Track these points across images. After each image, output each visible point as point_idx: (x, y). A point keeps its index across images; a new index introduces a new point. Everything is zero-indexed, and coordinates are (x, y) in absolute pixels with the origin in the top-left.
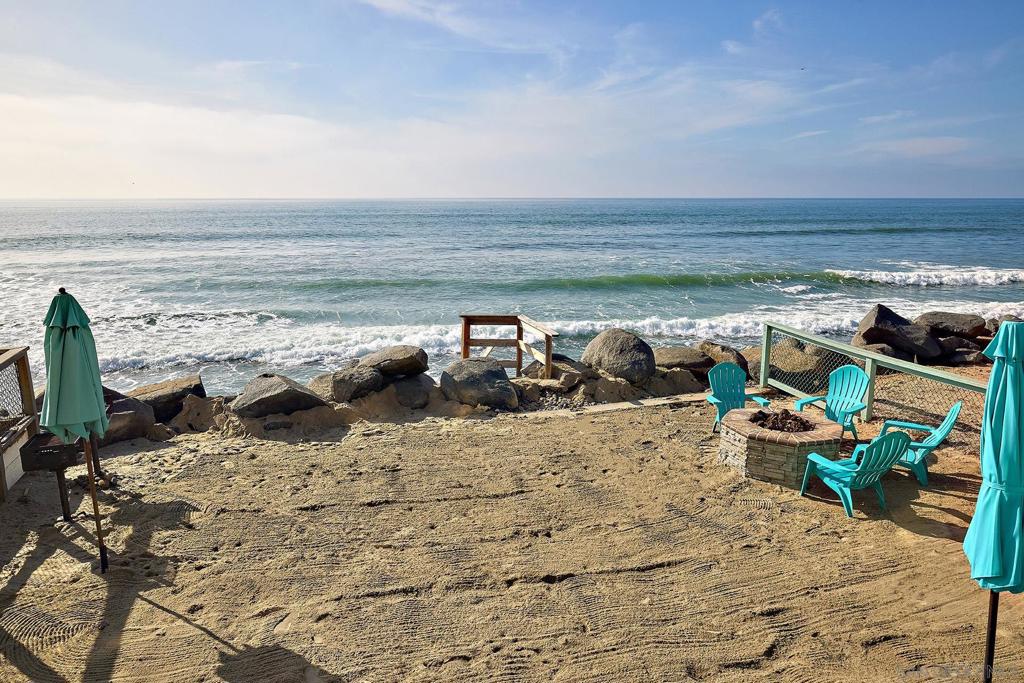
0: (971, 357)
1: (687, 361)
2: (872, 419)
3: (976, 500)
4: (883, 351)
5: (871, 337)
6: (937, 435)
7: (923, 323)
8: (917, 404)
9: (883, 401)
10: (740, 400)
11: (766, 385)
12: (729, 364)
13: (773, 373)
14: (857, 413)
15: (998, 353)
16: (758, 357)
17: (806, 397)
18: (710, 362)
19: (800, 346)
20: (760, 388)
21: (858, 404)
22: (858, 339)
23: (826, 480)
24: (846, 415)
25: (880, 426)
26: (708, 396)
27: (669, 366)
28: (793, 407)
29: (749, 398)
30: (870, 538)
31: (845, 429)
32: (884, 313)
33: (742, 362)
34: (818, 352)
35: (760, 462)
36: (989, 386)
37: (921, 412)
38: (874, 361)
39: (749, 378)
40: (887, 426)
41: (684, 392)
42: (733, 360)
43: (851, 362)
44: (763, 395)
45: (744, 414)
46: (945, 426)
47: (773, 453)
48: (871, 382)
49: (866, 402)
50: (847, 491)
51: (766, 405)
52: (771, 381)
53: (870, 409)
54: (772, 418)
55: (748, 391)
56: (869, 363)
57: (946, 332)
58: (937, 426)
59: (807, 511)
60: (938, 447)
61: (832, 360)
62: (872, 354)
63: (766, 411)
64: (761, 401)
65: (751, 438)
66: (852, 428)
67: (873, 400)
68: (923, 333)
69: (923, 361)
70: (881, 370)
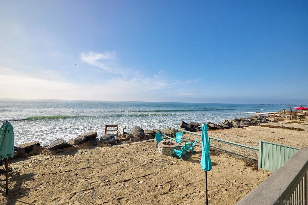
0: (198, 130)
1: (151, 133)
2: (183, 142)
3: (201, 155)
4: (184, 129)
5: (182, 127)
6: (194, 144)
7: (190, 124)
8: (190, 139)
9: (185, 139)
10: (161, 140)
11: (165, 137)
12: (158, 133)
13: (166, 134)
14: (181, 141)
15: (202, 129)
16: (163, 131)
17: (172, 139)
18: (155, 133)
19: (170, 129)
20: (164, 137)
21: (181, 139)
22: (180, 127)
23: (177, 154)
24: (179, 141)
25: (185, 143)
26: (155, 139)
27: (147, 134)
28: (170, 140)
29: (162, 139)
30: (185, 164)
31: (179, 144)
32: (184, 123)
33: (160, 133)
34: (173, 130)
35: (165, 151)
36: (201, 135)
37: (191, 140)
39: (162, 135)
40: (186, 143)
41: (150, 139)
42: (159, 132)
43: (179, 132)
44: (165, 139)
45: (162, 142)
46: (195, 142)
47: (167, 150)
48: (183, 135)
49: (182, 139)
50: (181, 156)
51: (165, 140)
52: (166, 136)
53: (183, 140)
54: (167, 143)
55: (162, 138)
56: (182, 131)
57: (193, 126)
58: (194, 143)
59: (174, 160)
60: (194, 146)
61: (176, 131)
62: (182, 130)
63: (165, 142)
64: (164, 140)
65: (163, 147)
66: (180, 144)
67: (183, 138)
68: (190, 126)
69: (190, 131)
70: (184, 133)
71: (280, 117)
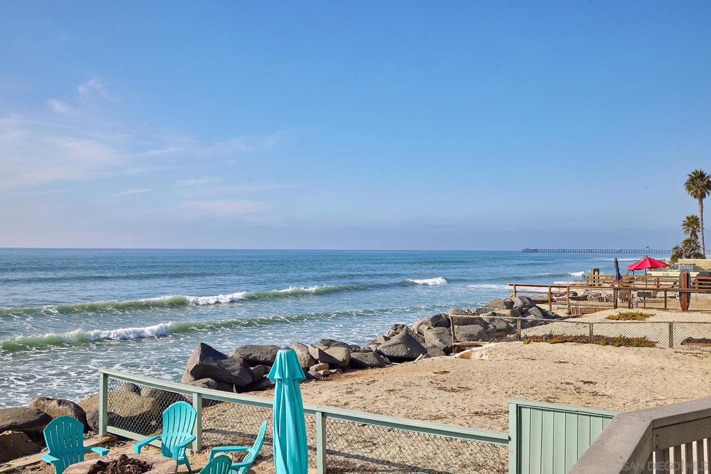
1: (20, 422)
2: (202, 448)
4: (208, 385)
5: (197, 373)
6: (253, 452)
7: (237, 356)
8: (238, 429)
9: (211, 430)
10: (79, 453)
11: (106, 434)
12: (66, 419)
13: (113, 420)
14: (189, 445)
15: (277, 376)
16: (96, 407)
17: (141, 439)
18: (46, 419)
19: (137, 390)
20: (100, 437)
21: (189, 437)
22: (187, 376)
24: (179, 449)
25: (208, 454)
26: (45, 456)
28: (131, 451)
29: (88, 450)
31: (179, 463)
32: (207, 351)
33: (80, 413)
34: (153, 393)
37: (240, 434)
38: (199, 395)
39: (87, 429)
40: (214, 452)
41: (17, 457)
42: (70, 413)
43: (181, 398)
44: (103, 444)
45: (82, 467)
46: (257, 442)
48: (199, 415)
49: (195, 434)
51: (105, 453)
52: (111, 429)
53: (200, 439)
54: (111, 466)
55: (86, 444)
56: (195, 397)
57: (254, 362)
58: (251, 445)
60: (254, 463)
61: (166, 398)
62: (198, 389)
63: (105, 460)
64: (99, 450)
66: (185, 461)
67: (202, 431)
68: (237, 365)
69: (240, 391)
70: (206, 403)
71: (584, 298)
